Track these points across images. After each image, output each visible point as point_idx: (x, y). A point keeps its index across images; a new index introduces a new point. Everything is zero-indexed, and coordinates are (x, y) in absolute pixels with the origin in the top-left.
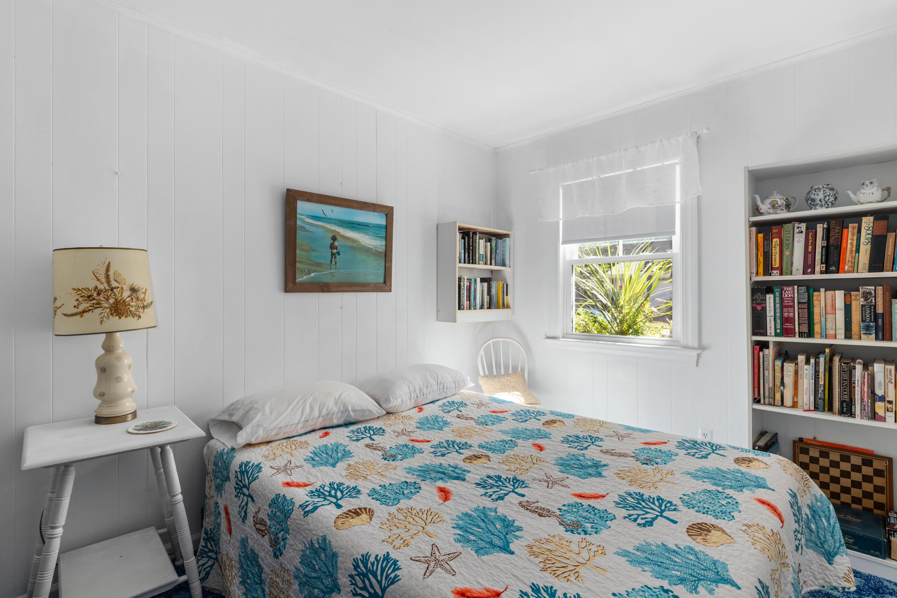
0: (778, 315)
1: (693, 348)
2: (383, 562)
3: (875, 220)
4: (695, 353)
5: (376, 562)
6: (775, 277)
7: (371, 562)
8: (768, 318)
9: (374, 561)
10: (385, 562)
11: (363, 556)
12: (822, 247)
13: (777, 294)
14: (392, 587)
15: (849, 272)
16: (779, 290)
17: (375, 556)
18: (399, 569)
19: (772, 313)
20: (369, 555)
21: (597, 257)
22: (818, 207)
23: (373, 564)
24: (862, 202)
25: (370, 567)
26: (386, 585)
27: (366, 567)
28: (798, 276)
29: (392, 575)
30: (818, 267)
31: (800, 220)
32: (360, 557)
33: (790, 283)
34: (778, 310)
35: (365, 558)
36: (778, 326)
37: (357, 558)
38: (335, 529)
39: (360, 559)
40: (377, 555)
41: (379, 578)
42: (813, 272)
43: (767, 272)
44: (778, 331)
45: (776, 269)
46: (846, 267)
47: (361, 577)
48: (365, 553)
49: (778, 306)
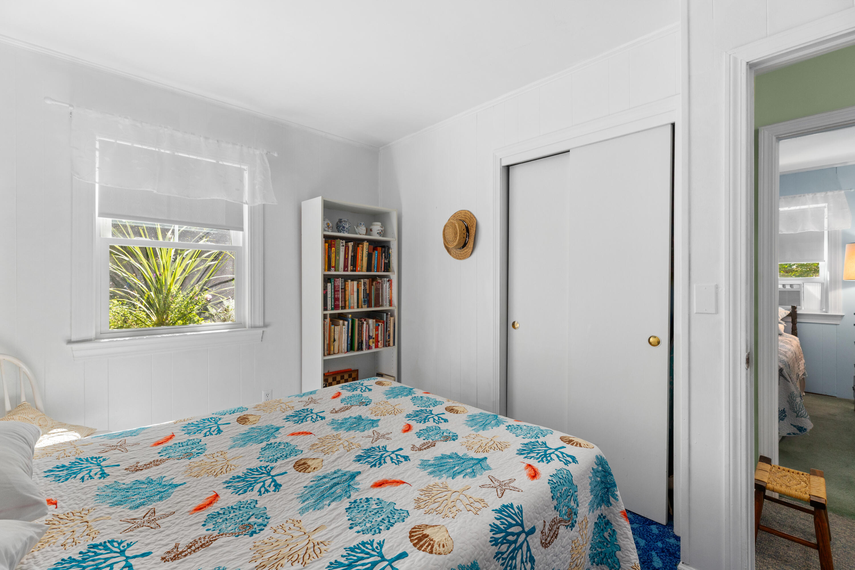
0: (333, 296)
1: (260, 327)
2: (503, 514)
3: (369, 244)
4: (260, 331)
5: (501, 520)
6: (333, 273)
7: (500, 524)
8: (328, 299)
9: (500, 522)
10: (503, 513)
11: (491, 531)
12: (352, 256)
13: (333, 283)
14: (524, 514)
15: (359, 271)
16: (333, 280)
17: (496, 520)
18: (512, 505)
19: (330, 296)
20: (493, 525)
21: (140, 239)
22: (345, 232)
23: (503, 523)
24: (361, 233)
25: (504, 527)
26: (521, 519)
27: (501, 531)
28: (341, 273)
29: (517, 511)
30: (350, 267)
31: (342, 238)
32: (491, 534)
33: (338, 276)
34: (333, 294)
35: (495, 529)
36: (333, 304)
37: (491, 538)
38: (449, 555)
39: (493, 534)
40: (496, 518)
41: (514, 522)
42: (347, 271)
43: (329, 269)
44: (333, 306)
45: (333, 267)
46: (359, 269)
47: (505, 541)
48: (490, 528)
49: (333, 291)
